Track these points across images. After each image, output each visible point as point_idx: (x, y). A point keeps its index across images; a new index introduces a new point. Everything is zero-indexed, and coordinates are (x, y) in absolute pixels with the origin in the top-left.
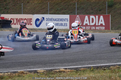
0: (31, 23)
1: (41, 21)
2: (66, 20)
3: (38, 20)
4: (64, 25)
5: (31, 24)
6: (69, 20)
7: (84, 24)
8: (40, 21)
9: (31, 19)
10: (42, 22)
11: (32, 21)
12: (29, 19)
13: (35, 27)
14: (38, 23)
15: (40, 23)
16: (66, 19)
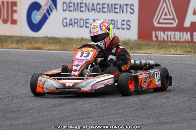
0: (15, 16)
1: (47, 11)
2: (129, 10)
3: (35, 7)
4: (119, 26)
5: (14, 22)
6: (136, 8)
7: (187, 24)
8: (43, 11)
9: (14, 4)
10: (49, 14)
11: (15, 11)
12: (8, 3)
13: (28, 32)
14: (37, 17)
15: (44, 19)
16: (127, 5)
